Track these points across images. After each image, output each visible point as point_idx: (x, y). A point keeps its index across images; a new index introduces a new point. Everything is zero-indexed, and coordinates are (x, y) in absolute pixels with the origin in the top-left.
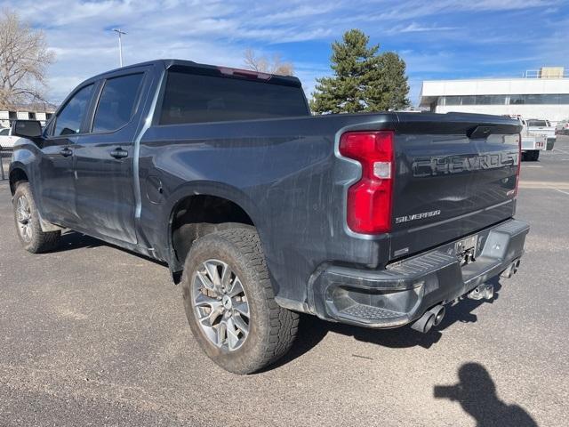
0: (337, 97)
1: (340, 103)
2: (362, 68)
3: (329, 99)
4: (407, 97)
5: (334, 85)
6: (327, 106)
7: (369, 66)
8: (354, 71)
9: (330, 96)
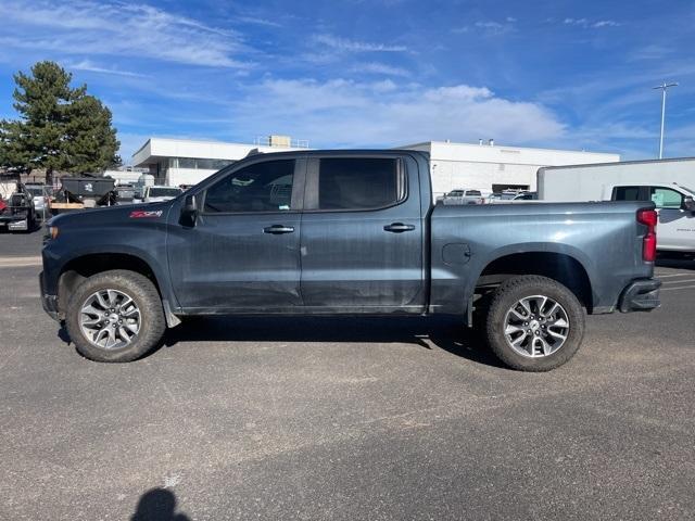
0: (30, 148)
1: (35, 157)
2: (67, 114)
3: (18, 150)
4: (117, 154)
5: (25, 131)
6: (16, 160)
7: (77, 112)
8: (56, 116)
9: (19, 146)
